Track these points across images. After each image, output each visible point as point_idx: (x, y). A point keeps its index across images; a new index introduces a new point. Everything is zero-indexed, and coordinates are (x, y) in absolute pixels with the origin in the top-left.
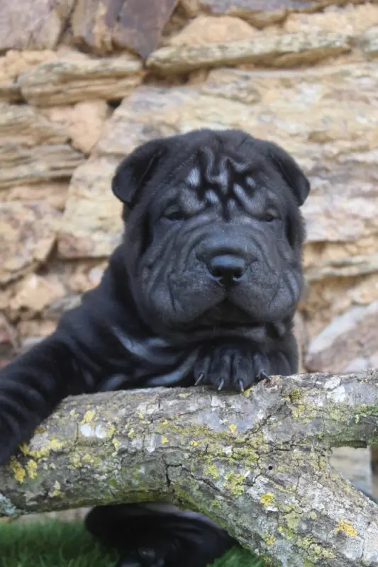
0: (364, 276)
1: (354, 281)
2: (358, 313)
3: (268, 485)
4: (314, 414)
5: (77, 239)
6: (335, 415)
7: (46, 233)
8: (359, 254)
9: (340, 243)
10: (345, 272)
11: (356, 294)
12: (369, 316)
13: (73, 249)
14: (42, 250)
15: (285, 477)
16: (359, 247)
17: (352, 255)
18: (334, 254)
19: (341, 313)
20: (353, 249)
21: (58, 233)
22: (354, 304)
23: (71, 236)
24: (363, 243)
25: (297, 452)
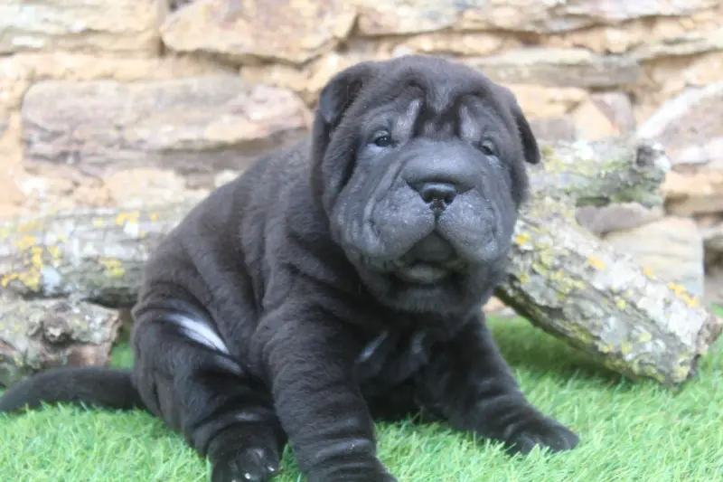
0: (699, 55)
1: (688, 59)
2: (694, 96)
3: (524, 228)
4: (564, 169)
5: (380, 14)
7: (346, 7)
8: (695, 29)
9: (673, 17)
10: (678, 50)
11: (692, 73)
12: (704, 100)
13: (376, 25)
14: (342, 27)
15: (539, 221)
16: (695, 22)
17: (687, 30)
18: (666, 30)
19: (673, 95)
20: (688, 23)
21: (359, 7)
22: (688, 85)
23: (373, 10)
24: (699, 17)
25: (548, 200)
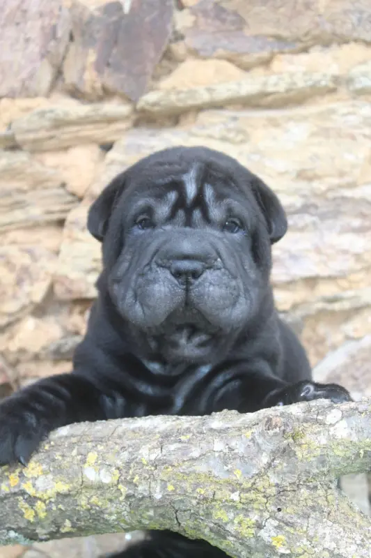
0: (357, 310)
1: (348, 315)
2: (352, 347)
3: (279, 528)
4: (318, 452)
5: (72, 282)
6: (339, 452)
7: (42, 275)
8: (351, 288)
9: (331, 278)
10: (336, 306)
11: (349, 328)
12: (362, 350)
13: (70, 291)
14: (37, 292)
15: (295, 519)
16: (350, 282)
17: (344, 289)
18: (326, 290)
19: (334, 347)
20: (344, 283)
21: (53, 276)
22: (348, 338)
23: (66, 277)
24: (353, 277)
25: (304, 492)
